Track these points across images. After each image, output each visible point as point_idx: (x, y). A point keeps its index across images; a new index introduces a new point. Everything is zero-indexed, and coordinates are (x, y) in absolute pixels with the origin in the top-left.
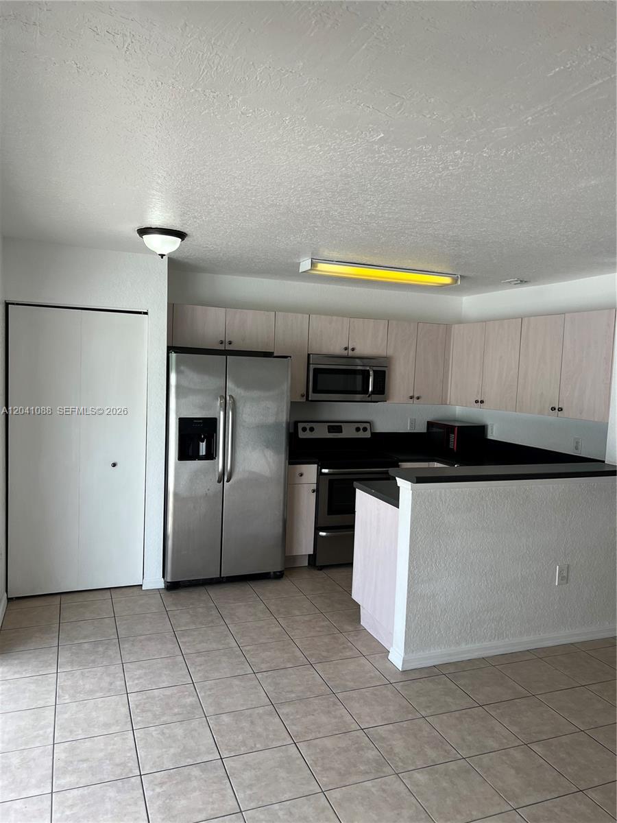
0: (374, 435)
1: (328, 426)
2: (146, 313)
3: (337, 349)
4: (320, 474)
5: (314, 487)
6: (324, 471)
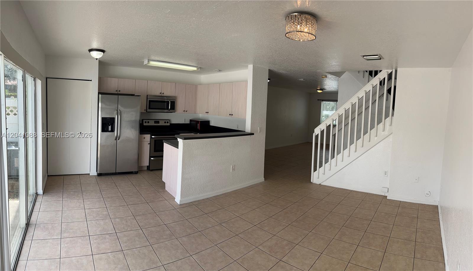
0: (171, 124)
1: (154, 121)
2: (91, 81)
3: (157, 93)
4: (151, 138)
5: (149, 142)
6: (153, 137)
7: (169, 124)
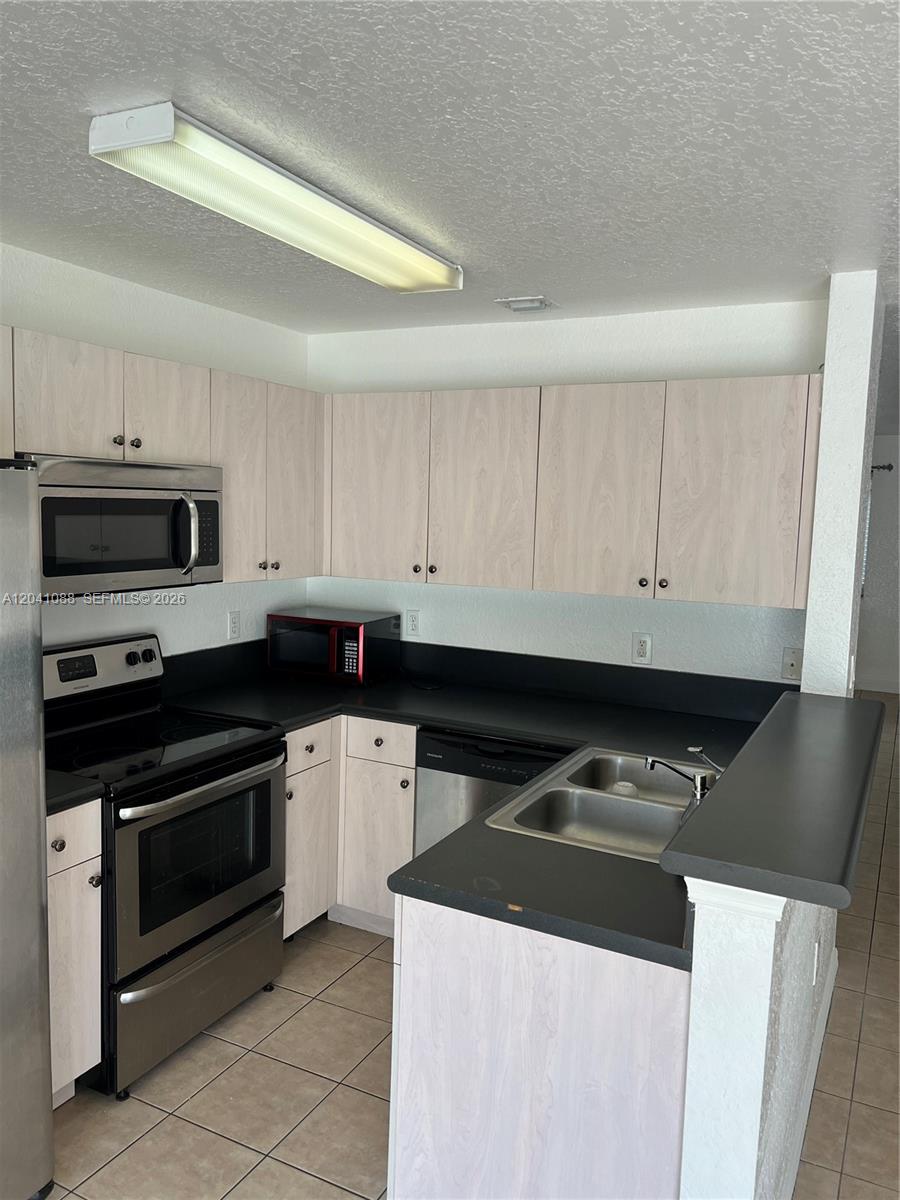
0: (170, 662)
1: (59, 662)
3: (100, 447)
4: (111, 827)
5: (96, 868)
6: (126, 813)
7: (155, 669)
